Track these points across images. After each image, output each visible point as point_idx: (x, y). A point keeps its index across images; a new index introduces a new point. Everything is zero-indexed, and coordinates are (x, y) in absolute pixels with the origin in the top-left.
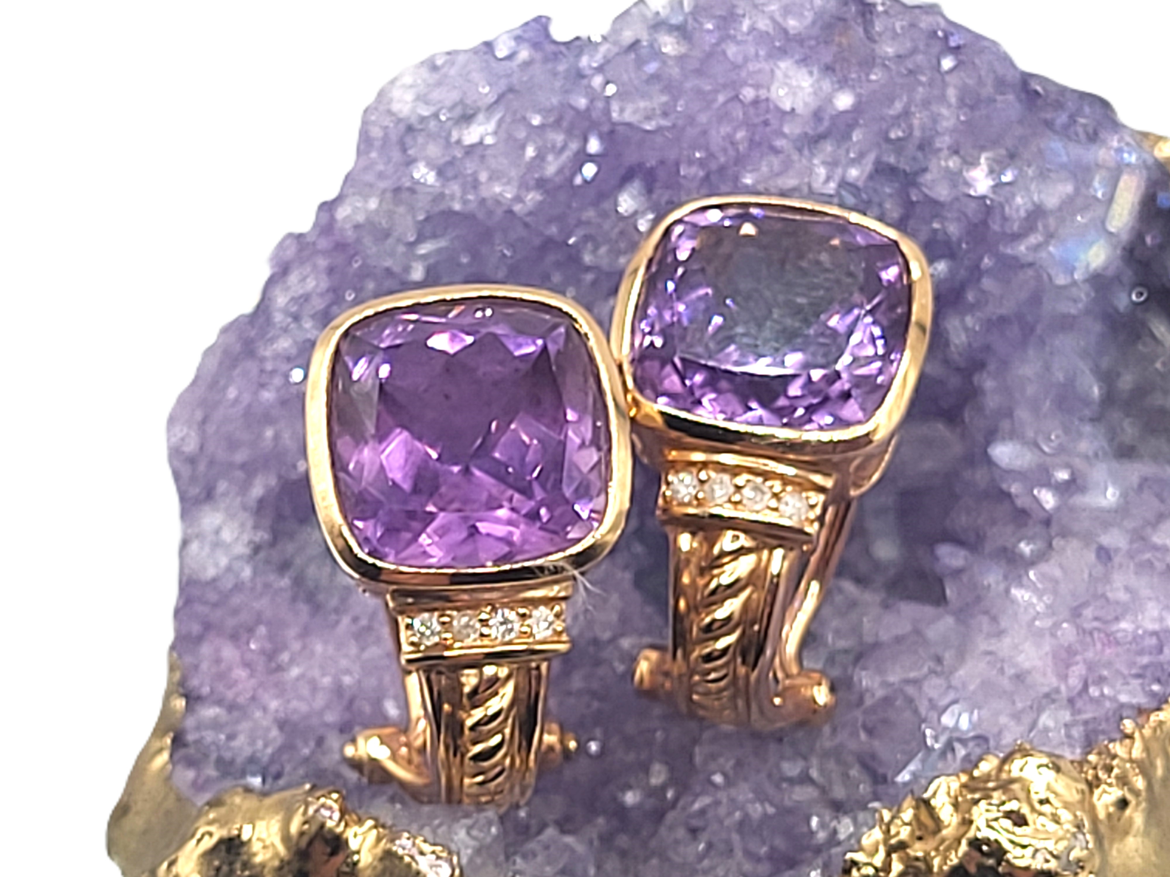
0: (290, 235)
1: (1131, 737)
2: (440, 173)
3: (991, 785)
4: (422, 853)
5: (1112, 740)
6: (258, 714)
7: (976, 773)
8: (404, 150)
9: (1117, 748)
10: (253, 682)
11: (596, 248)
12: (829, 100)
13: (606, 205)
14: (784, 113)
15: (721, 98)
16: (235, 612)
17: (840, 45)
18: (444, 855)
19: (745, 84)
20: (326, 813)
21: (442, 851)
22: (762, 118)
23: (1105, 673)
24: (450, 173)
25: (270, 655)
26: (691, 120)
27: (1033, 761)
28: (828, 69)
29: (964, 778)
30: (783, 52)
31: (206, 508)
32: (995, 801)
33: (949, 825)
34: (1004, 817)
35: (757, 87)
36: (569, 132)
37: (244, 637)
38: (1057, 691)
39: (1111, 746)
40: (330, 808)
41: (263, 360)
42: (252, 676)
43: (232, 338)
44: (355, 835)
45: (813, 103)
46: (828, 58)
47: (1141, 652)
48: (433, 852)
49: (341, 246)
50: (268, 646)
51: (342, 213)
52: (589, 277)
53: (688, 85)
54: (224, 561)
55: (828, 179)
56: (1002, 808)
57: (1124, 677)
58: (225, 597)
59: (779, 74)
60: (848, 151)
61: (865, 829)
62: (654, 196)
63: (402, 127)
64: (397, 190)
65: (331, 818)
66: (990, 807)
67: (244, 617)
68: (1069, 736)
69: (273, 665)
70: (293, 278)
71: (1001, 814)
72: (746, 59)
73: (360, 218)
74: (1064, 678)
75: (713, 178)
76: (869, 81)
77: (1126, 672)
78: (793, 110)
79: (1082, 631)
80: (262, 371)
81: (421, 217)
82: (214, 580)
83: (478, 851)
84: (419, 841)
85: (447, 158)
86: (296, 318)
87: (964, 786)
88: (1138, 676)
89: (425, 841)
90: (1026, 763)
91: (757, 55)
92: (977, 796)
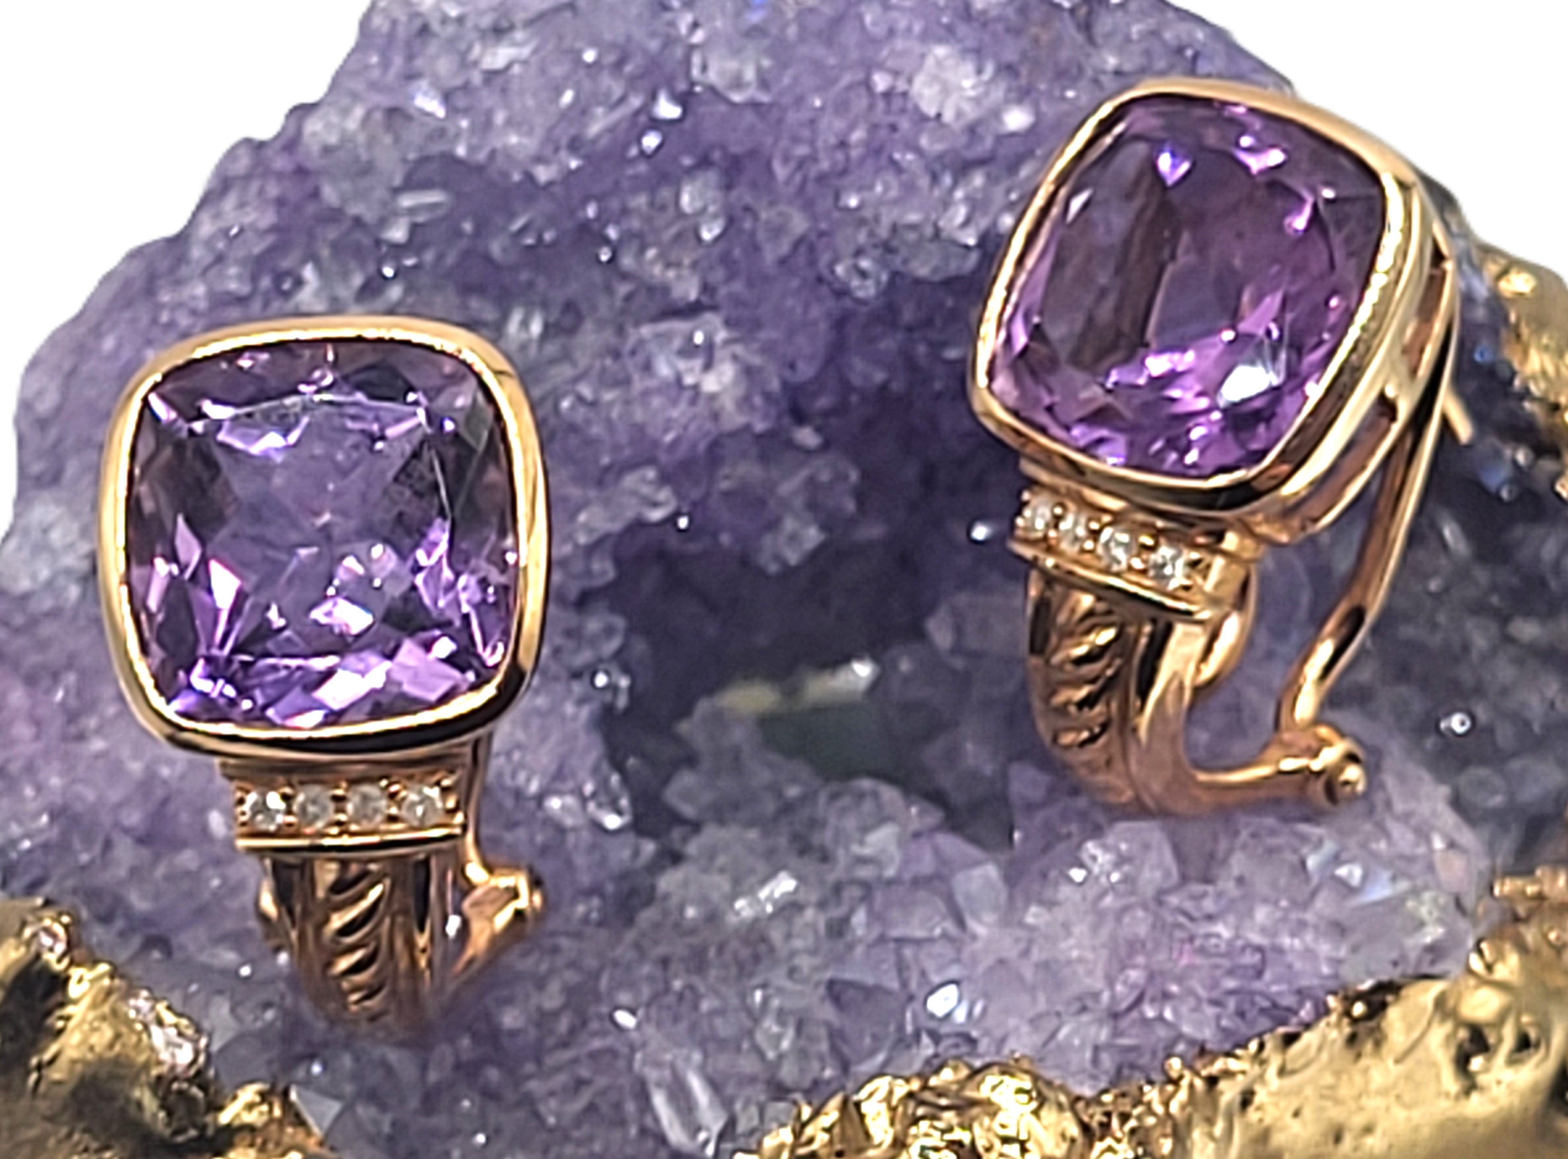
0: (247, 141)
1: (1176, 1082)
2: (447, 97)
3: (943, 1102)
4: (160, 1023)
5: (1151, 1082)
6: (29, 792)
7: (934, 1081)
8: (410, 57)
9: (1152, 1094)
10: (38, 746)
11: (642, 249)
12: (996, 114)
13: (665, 193)
14: (924, 118)
15: (847, 79)
16: (43, 645)
17: (1036, 40)
18: (190, 1032)
19: (881, 67)
20: (46, 941)
21: (187, 1027)
22: (891, 119)
23: (1174, 988)
24: (461, 101)
25: (72, 716)
26: (800, 101)
27: (1011, 1083)
28: (1008, 69)
29: (915, 1085)
30: (949, 34)
31: (46, 495)
32: (940, 1125)
33: (880, 1145)
34: (947, 1147)
35: (896, 73)
36: (632, 82)
37: (45, 682)
38: (1096, 996)
39: (1147, 1088)
40: (54, 936)
41: (160, 307)
42: (37, 737)
43: (137, 267)
44: (80, 980)
45: (971, 113)
46: (1010, 55)
47: (1231, 973)
48: (176, 1026)
49: (301, 172)
50: (73, 703)
51: (313, 126)
52: (623, 289)
53: (803, 50)
54: (44, 574)
55: (966, 223)
56: (948, 1137)
57: (1199, 1000)
58: (34, 622)
59: (930, 62)
60: (1008, 192)
61: (774, 1125)
62: (734, 194)
63: (417, 24)
64: (393, 112)
65: (51, 950)
66: (932, 1131)
67: (54, 656)
68: (1095, 1061)
69: (73, 730)
70: (229, 203)
71: (943, 1144)
72: (891, 32)
73: (333, 139)
74: (1110, 982)
75: (811, 188)
76: (1063, 98)
77: (1201, 992)
78: (939, 116)
79: (1158, 925)
80: (154, 321)
81: (412, 156)
82: (25, 597)
83: (240, 1038)
84: (161, 1007)
85: (458, 82)
86: (220, 259)
87: (910, 1095)
88: (1215, 1003)
89: (169, 1008)
90: (1001, 1082)
91: (909, 29)
92: (921, 1111)
